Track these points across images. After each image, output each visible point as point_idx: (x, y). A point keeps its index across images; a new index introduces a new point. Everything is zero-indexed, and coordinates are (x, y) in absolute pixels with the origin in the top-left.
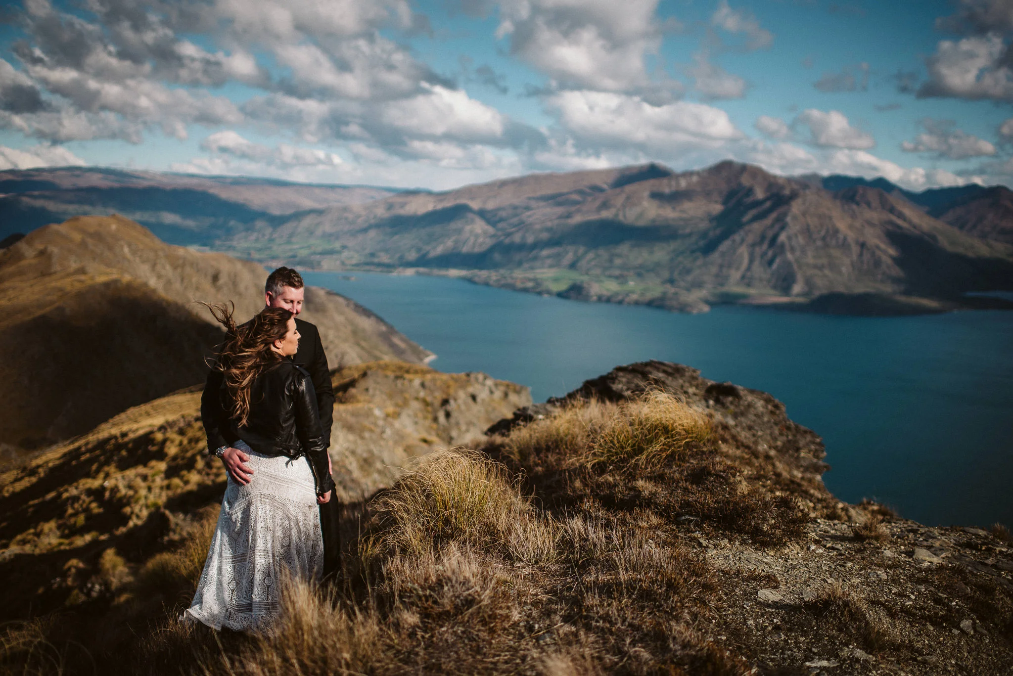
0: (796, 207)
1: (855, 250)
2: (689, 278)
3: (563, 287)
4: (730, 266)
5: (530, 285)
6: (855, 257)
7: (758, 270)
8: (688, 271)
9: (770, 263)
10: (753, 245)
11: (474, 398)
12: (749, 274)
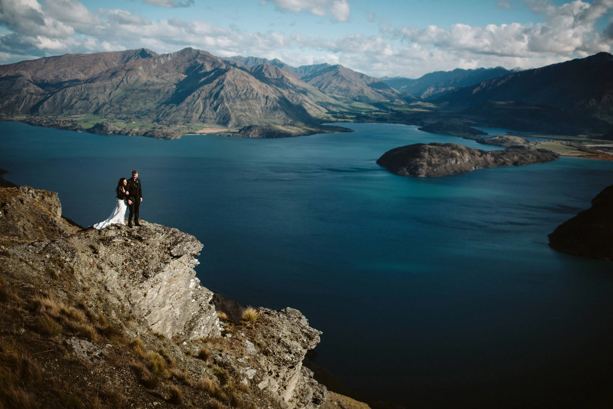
0: (229, 76)
1: (263, 100)
2: (169, 119)
3: (90, 126)
4: (192, 111)
5: (70, 125)
6: (263, 105)
7: (209, 113)
8: (168, 115)
9: (215, 109)
10: (205, 99)
11: (22, 201)
12: (203, 115)
